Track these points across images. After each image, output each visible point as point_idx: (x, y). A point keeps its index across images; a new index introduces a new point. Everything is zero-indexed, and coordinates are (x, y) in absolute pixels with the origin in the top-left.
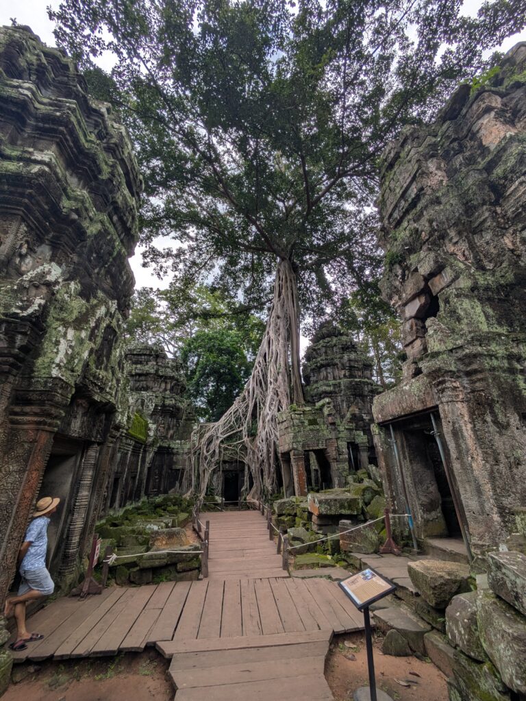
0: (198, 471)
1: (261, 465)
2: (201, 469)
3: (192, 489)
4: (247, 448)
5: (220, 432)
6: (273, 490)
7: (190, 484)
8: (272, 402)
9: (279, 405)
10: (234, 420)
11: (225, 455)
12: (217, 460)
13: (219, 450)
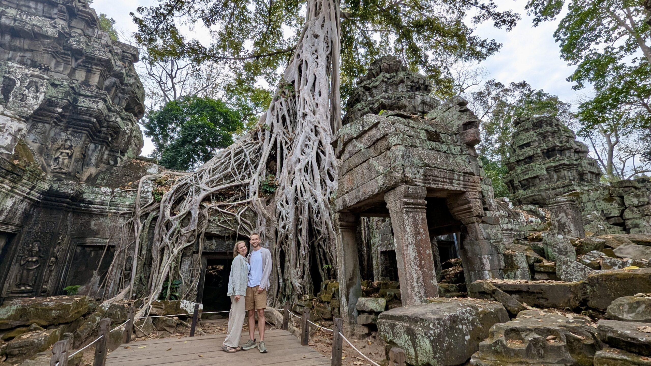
0: (149, 251)
1: (282, 243)
2: (157, 245)
3: (130, 287)
4: (255, 214)
6: (303, 288)
7: (128, 277)
8: (306, 143)
9: (319, 148)
10: (234, 165)
11: (210, 223)
12: (194, 231)
13: (199, 213)
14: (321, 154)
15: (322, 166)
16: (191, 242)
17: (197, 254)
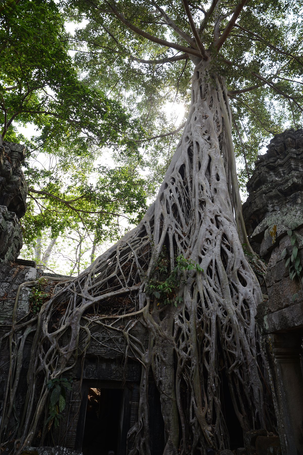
1: (182, 372)
2: (34, 369)
4: (147, 330)
5: (86, 286)
6: (215, 438)
8: (207, 237)
9: (222, 242)
10: (120, 267)
11: (93, 342)
12: (74, 352)
13: (80, 329)
14: (226, 250)
15: (230, 266)
16: (71, 366)
17: (77, 381)
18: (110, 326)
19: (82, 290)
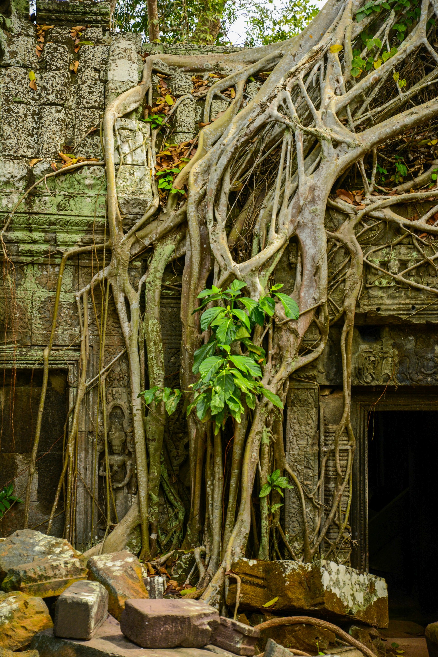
3: (139, 509)
11: (371, 278)
12: (318, 310)
13: (328, 241)
16: (310, 352)
17: (331, 393)
18: (421, 223)
19: (318, 114)
